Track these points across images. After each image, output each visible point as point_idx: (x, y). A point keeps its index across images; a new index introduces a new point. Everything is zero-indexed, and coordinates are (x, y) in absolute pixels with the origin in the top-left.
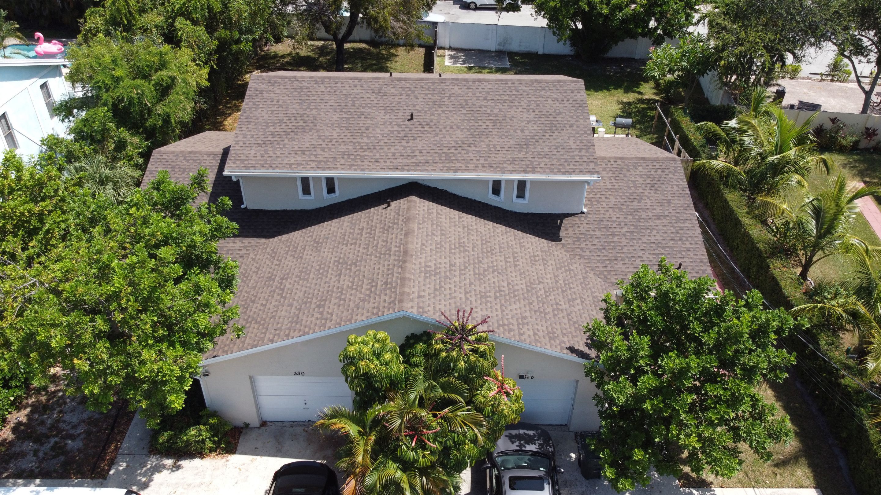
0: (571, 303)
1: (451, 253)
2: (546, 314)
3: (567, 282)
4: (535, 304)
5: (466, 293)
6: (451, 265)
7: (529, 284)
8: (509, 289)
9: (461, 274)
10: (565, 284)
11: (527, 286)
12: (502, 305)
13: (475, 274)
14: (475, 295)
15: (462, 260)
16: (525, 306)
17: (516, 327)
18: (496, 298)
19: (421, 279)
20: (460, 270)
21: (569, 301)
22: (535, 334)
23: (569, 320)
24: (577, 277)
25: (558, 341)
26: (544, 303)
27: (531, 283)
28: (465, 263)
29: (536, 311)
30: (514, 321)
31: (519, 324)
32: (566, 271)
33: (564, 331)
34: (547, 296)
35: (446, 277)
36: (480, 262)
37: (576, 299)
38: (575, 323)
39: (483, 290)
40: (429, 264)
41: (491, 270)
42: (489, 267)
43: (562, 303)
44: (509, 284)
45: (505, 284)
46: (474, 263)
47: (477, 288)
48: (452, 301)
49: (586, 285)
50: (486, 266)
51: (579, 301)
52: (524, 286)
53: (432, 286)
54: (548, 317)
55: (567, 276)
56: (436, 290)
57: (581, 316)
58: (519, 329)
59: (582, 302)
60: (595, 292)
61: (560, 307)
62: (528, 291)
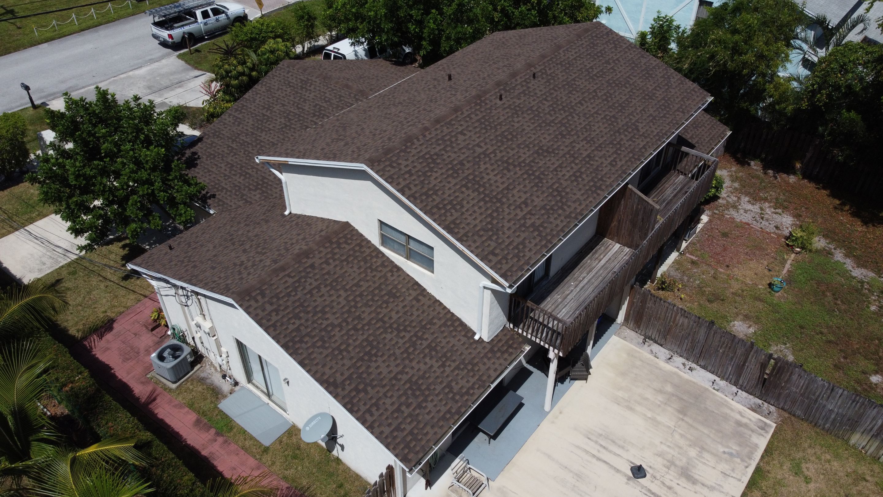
0: (229, 166)
1: (317, 105)
2: (233, 141)
3: (248, 176)
4: (244, 138)
5: (278, 99)
6: (305, 100)
7: (262, 144)
8: (266, 127)
9: (295, 102)
10: (247, 173)
11: (261, 141)
12: (256, 115)
13: (290, 112)
14: (273, 103)
15: (306, 108)
16: (247, 130)
17: (236, 114)
18: (264, 115)
19: (302, 77)
20: (299, 104)
21: (232, 166)
22: (225, 124)
23: (219, 154)
24: (247, 189)
25: (211, 135)
26: (242, 145)
27: (262, 146)
28: (303, 110)
29: (239, 135)
30: (240, 116)
31: (238, 118)
32: (259, 184)
33: (214, 145)
34: (245, 151)
35: (297, 93)
36: (300, 120)
37: (230, 173)
38: (215, 156)
39: (274, 110)
40: (313, 86)
41: (288, 124)
42: (292, 124)
43: (233, 158)
44: (270, 130)
45: (271, 127)
46: (300, 116)
47: (278, 107)
48: (276, 88)
49: (236, 191)
50: (293, 122)
51: (227, 173)
52: (262, 139)
53: (294, 81)
54: (230, 140)
55: (253, 180)
56: (290, 82)
57: (216, 165)
58: (234, 116)
59: (225, 175)
60: (226, 194)
61: (232, 154)
62: (257, 140)
